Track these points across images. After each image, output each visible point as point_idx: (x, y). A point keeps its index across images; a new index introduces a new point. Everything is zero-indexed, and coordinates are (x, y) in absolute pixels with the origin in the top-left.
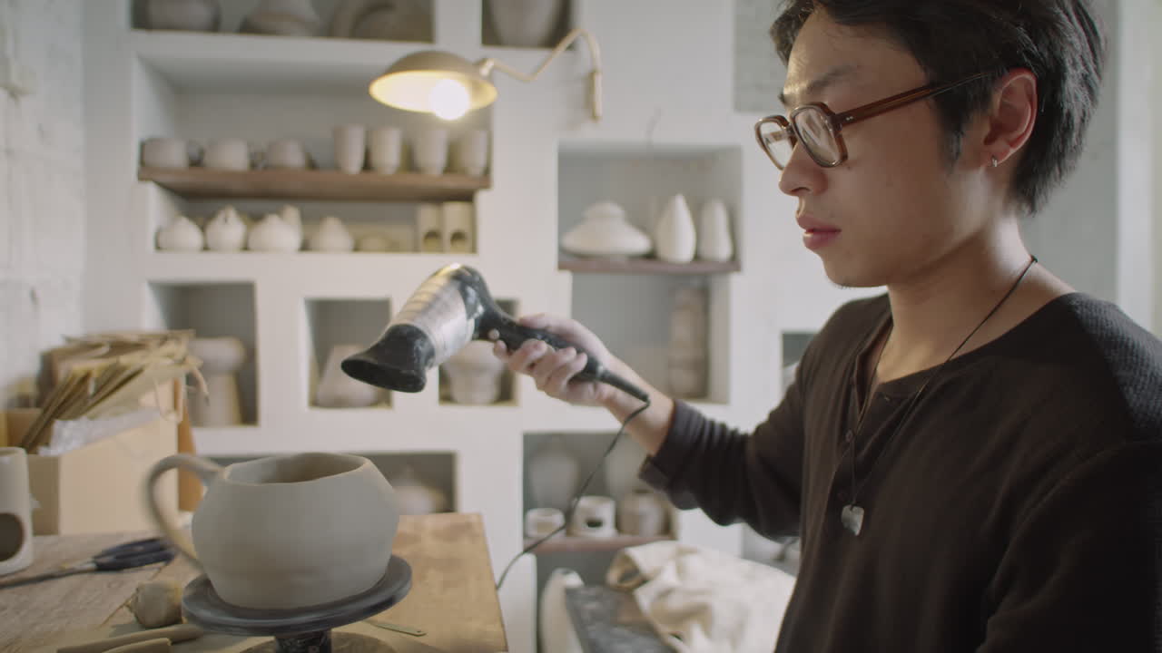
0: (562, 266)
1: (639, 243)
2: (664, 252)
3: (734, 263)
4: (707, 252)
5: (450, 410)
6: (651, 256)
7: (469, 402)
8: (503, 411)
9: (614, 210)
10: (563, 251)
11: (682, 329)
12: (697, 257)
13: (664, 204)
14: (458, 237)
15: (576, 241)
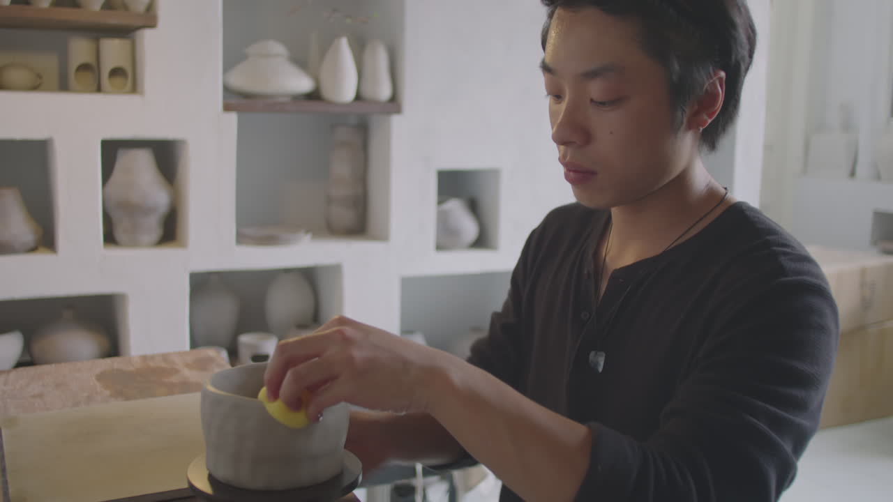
0: (227, 108)
1: (304, 84)
2: (327, 93)
3: (394, 104)
4: (368, 92)
5: (115, 253)
6: (314, 96)
7: (134, 244)
8: (167, 252)
9: (278, 48)
10: (227, 89)
11: (342, 167)
12: (358, 97)
13: (327, 45)
14: (116, 72)
15: (240, 80)
